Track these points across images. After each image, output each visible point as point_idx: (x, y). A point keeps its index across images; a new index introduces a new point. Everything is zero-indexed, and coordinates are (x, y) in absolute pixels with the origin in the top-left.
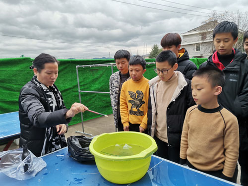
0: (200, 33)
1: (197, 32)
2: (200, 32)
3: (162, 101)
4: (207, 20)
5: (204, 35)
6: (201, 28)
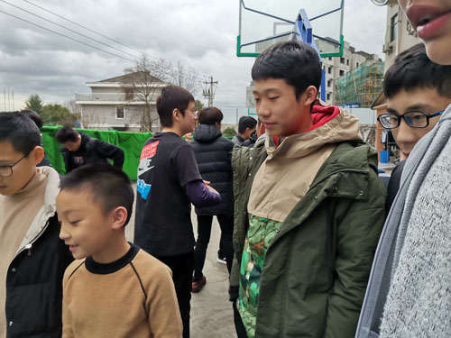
0: (123, 88)
1: (118, 86)
2: (122, 85)
4: (133, 66)
5: (129, 93)
6: (124, 79)
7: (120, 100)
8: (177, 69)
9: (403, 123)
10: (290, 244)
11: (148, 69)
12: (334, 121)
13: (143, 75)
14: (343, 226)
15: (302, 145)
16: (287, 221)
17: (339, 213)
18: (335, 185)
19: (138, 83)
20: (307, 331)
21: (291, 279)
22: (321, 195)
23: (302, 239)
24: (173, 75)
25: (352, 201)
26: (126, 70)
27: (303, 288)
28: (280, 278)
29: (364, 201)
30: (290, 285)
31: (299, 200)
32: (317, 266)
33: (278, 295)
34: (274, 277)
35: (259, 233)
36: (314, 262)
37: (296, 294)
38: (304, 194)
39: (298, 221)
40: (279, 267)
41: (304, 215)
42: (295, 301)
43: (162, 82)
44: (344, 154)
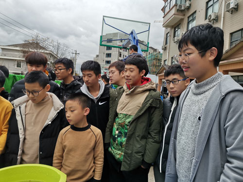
3: (33, 124)
6: (23, 45)
7: (19, 57)
8: (56, 44)
9: (171, 83)
10: (137, 122)
11: (39, 42)
12: (150, 83)
13: (36, 45)
14: (152, 116)
15: (140, 90)
16: (136, 114)
17: (152, 112)
18: (152, 102)
19: (31, 49)
20: (141, 151)
21: (137, 134)
22: (148, 105)
23: (141, 120)
24: (53, 47)
25: (156, 108)
26: (26, 41)
27: (140, 137)
28: (133, 133)
29: (159, 108)
30: (137, 136)
31: (139, 108)
32: (145, 129)
33: (132, 140)
34: (131, 133)
35: (123, 119)
36: (144, 128)
37: (138, 138)
38: (141, 106)
39: (140, 114)
40: (133, 129)
41: (142, 112)
42: (137, 141)
43: (47, 50)
44: (153, 93)
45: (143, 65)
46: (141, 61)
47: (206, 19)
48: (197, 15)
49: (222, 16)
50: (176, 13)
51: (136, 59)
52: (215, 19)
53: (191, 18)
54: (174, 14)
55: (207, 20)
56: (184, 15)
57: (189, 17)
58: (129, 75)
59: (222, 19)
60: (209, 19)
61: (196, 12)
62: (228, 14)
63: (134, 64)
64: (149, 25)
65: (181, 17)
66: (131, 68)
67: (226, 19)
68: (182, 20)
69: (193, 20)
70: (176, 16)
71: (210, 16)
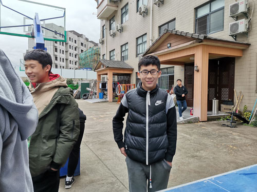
10: (43, 122)
16: (42, 113)
18: (60, 99)
21: (43, 135)
22: (55, 102)
23: (48, 119)
27: (47, 137)
28: (39, 135)
30: (43, 137)
34: (36, 135)
39: (46, 113)
40: (38, 131)
41: (49, 111)
44: (62, 90)
45: (45, 59)
46: (42, 55)
47: (137, 11)
48: (129, 7)
49: (151, 9)
50: (109, 3)
51: (36, 53)
52: (145, 12)
53: (124, 11)
54: (107, 5)
55: (138, 13)
56: (118, 7)
57: (122, 9)
58: (30, 72)
59: (151, 11)
60: (140, 12)
61: (127, 4)
62: (156, 7)
63: (34, 59)
64: (63, 10)
65: (115, 9)
66: (31, 64)
67: (154, 12)
68: (116, 12)
69: (126, 12)
70: (109, 7)
71: (140, 8)
